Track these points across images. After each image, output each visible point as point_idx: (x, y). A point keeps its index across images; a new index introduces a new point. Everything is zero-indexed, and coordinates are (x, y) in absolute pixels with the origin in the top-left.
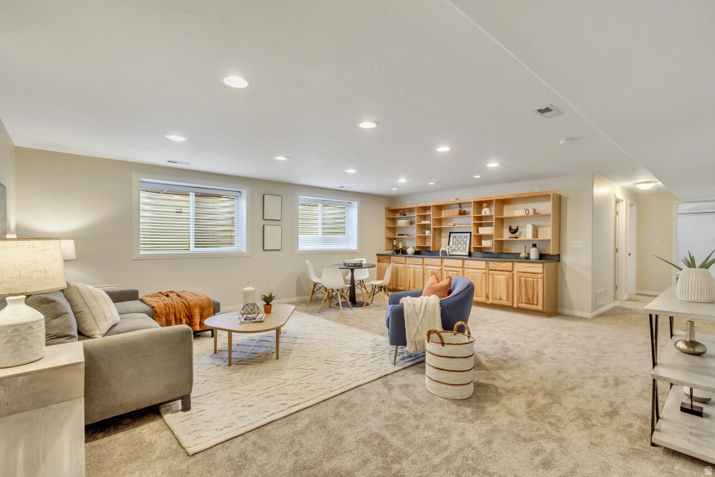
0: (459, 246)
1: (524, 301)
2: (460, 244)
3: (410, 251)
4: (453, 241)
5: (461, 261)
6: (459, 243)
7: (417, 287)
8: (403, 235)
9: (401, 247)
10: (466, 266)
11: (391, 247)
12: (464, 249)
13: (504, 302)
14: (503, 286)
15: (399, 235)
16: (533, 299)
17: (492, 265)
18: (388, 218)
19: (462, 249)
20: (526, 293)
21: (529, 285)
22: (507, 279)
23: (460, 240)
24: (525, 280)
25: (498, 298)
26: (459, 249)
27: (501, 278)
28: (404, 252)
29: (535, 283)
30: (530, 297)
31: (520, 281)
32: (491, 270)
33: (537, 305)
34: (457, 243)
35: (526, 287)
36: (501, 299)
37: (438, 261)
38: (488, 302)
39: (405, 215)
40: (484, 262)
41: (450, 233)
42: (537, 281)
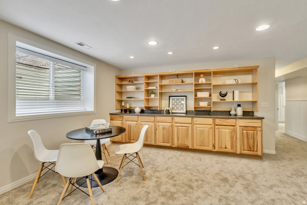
0: (178, 106)
1: (246, 148)
2: (179, 105)
3: (138, 110)
4: (172, 102)
5: (191, 118)
6: (177, 104)
7: (149, 140)
8: (131, 98)
9: (128, 107)
10: (195, 123)
11: (119, 107)
12: (182, 109)
13: (229, 149)
14: (228, 138)
15: (127, 98)
16: (253, 147)
17: (218, 121)
18: (118, 85)
19: (180, 108)
20: (248, 143)
21: (250, 136)
22: (231, 132)
23: (178, 102)
24: (247, 133)
25: (224, 146)
26: (178, 108)
27: (226, 131)
28: (131, 111)
29: (255, 134)
30: (251, 146)
31: (243, 133)
32: (217, 125)
33: (257, 151)
34: (176, 104)
35: (248, 138)
36: (226, 148)
37: (169, 119)
38: (214, 150)
39: (133, 82)
40: (211, 119)
41: (170, 97)
42: (257, 133)
